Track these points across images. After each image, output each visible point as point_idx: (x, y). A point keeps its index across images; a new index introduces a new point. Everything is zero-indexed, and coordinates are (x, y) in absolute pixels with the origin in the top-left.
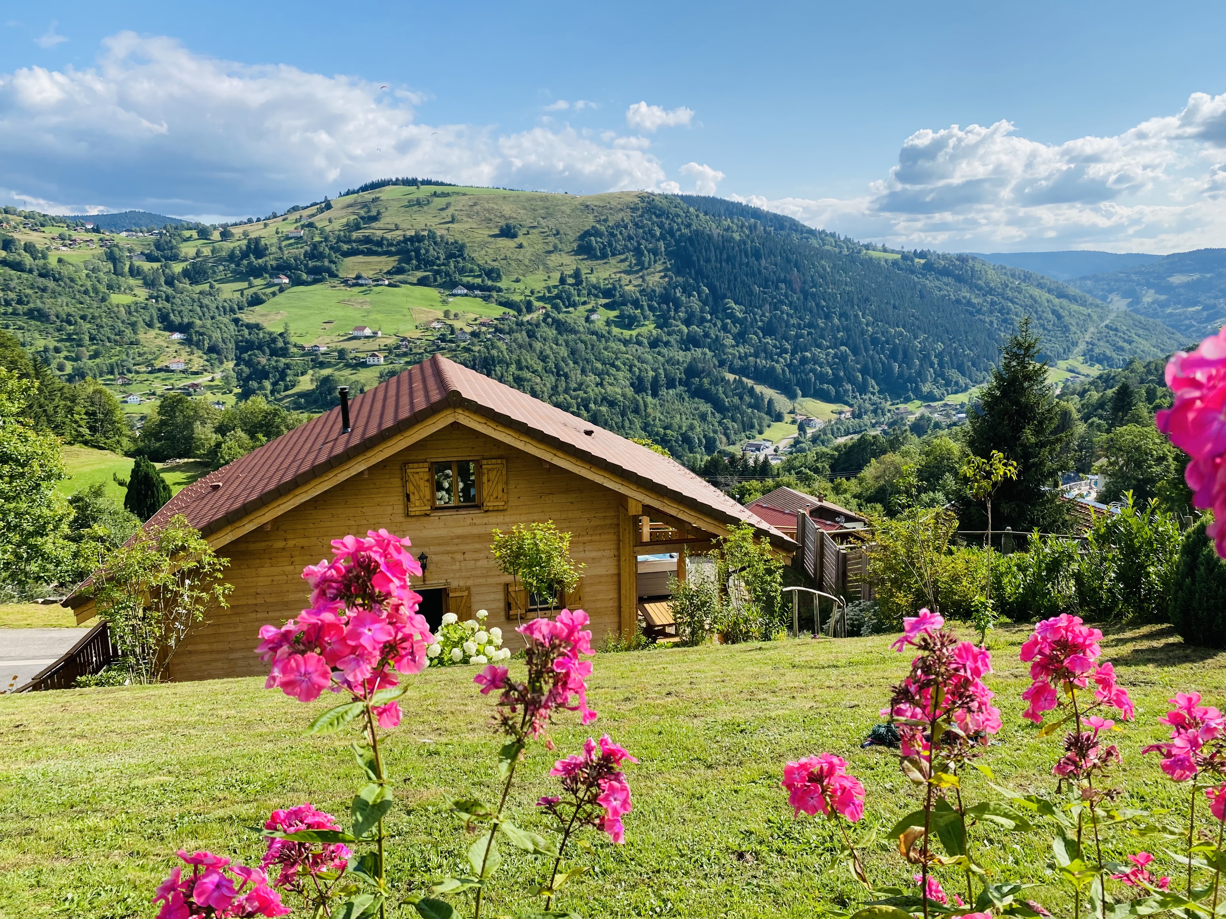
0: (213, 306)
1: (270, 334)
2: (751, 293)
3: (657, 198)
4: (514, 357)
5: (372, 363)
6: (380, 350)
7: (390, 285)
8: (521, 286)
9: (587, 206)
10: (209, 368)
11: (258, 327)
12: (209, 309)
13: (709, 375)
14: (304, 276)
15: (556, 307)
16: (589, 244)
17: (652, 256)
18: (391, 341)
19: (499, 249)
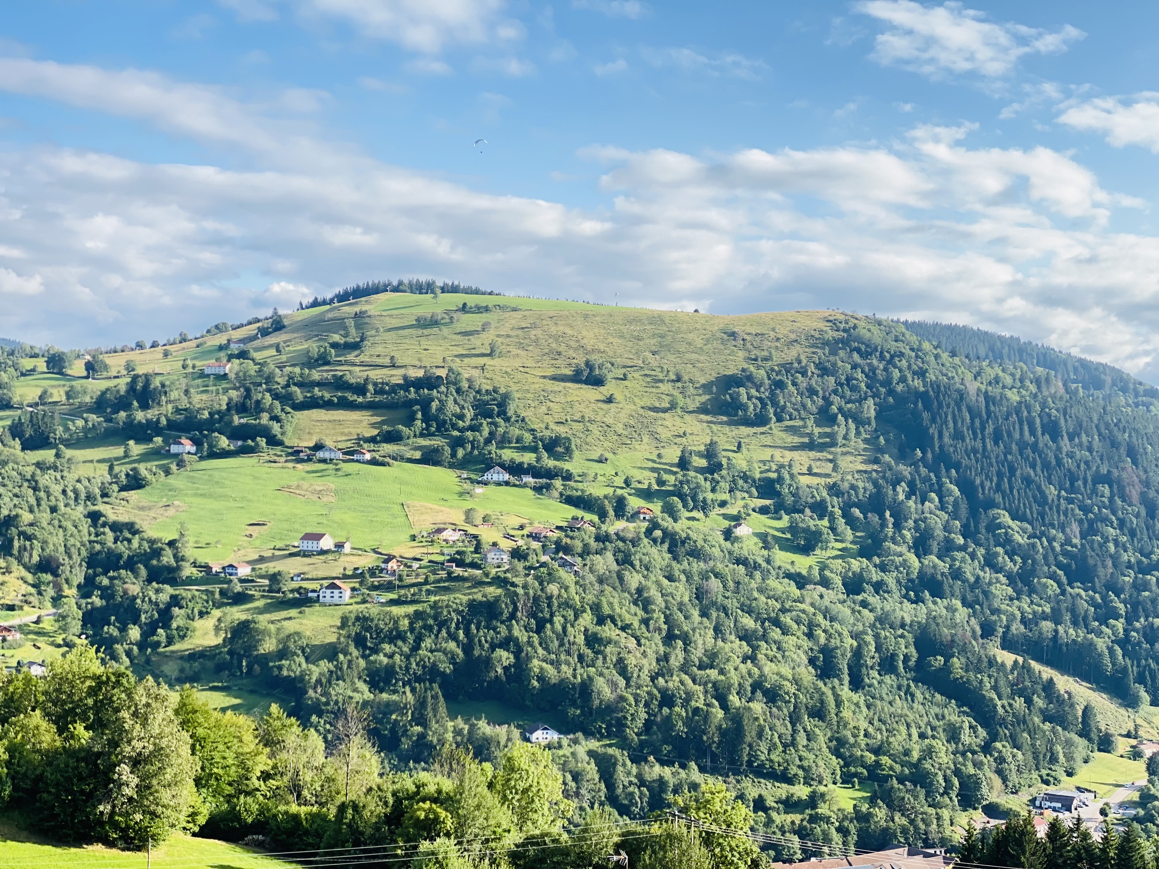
0: (56, 489)
1: (152, 542)
2: (1042, 501)
3: (861, 324)
4: (590, 598)
5: (328, 599)
6: (345, 577)
7: (374, 462)
8: (607, 469)
9: (733, 335)
10: (34, 600)
11: (132, 528)
12: (49, 494)
13: (964, 650)
14: (224, 442)
15: (670, 511)
16: (735, 398)
17: (852, 426)
18: (367, 561)
19: (571, 404)
